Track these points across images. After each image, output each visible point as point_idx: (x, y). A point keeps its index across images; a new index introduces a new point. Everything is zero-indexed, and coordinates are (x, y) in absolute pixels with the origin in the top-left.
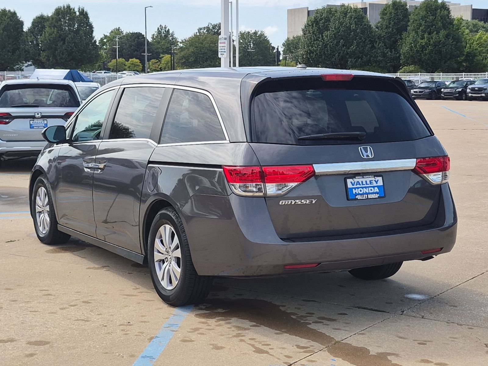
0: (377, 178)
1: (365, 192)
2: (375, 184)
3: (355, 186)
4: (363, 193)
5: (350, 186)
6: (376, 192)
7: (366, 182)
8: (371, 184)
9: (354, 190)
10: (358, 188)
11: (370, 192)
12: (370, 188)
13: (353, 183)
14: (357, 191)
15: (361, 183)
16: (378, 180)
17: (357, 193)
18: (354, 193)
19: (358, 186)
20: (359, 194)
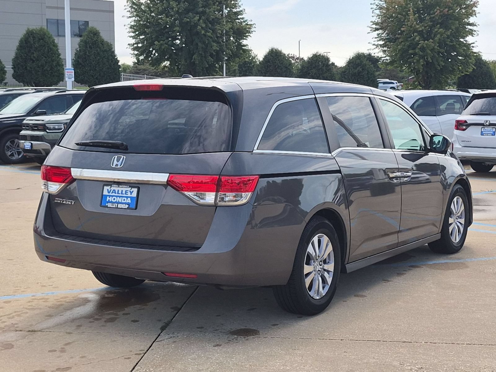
0: (133, 189)
1: (117, 201)
2: (129, 195)
3: (110, 194)
4: (116, 201)
5: (105, 193)
6: (128, 203)
7: (122, 191)
8: (126, 194)
9: (108, 197)
10: (112, 196)
11: (123, 201)
12: (123, 198)
13: (109, 190)
14: (111, 199)
15: (117, 192)
16: (133, 191)
17: (110, 201)
18: (107, 200)
19: (113, 194)
20: (112, 202)
